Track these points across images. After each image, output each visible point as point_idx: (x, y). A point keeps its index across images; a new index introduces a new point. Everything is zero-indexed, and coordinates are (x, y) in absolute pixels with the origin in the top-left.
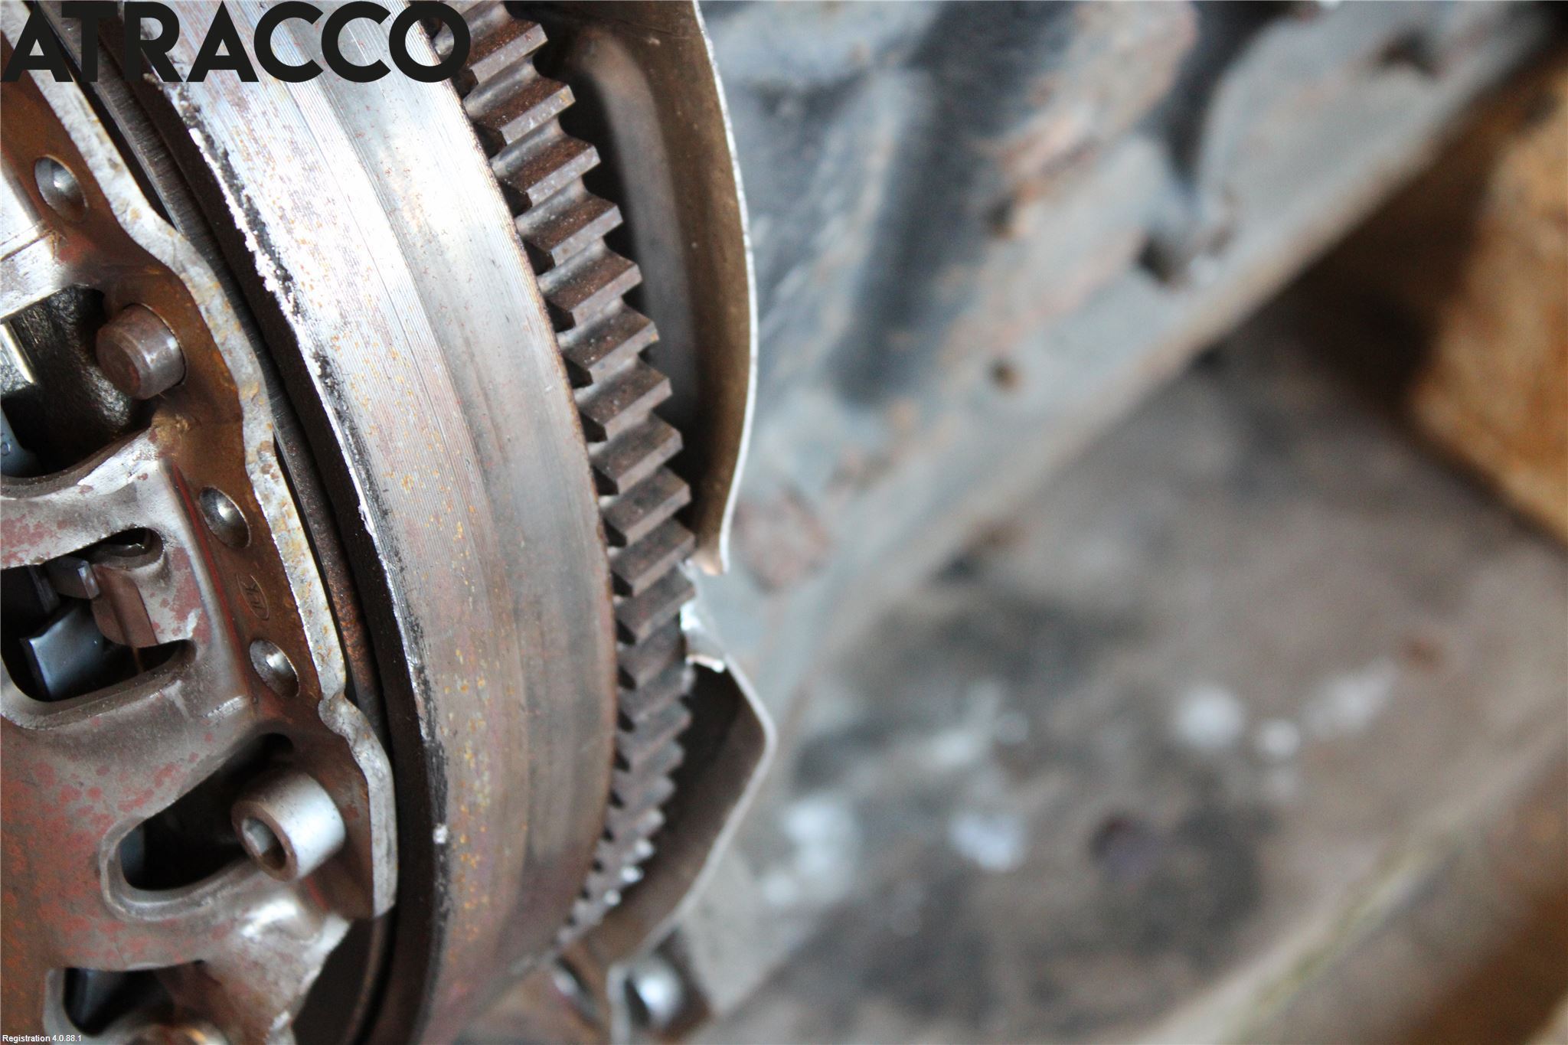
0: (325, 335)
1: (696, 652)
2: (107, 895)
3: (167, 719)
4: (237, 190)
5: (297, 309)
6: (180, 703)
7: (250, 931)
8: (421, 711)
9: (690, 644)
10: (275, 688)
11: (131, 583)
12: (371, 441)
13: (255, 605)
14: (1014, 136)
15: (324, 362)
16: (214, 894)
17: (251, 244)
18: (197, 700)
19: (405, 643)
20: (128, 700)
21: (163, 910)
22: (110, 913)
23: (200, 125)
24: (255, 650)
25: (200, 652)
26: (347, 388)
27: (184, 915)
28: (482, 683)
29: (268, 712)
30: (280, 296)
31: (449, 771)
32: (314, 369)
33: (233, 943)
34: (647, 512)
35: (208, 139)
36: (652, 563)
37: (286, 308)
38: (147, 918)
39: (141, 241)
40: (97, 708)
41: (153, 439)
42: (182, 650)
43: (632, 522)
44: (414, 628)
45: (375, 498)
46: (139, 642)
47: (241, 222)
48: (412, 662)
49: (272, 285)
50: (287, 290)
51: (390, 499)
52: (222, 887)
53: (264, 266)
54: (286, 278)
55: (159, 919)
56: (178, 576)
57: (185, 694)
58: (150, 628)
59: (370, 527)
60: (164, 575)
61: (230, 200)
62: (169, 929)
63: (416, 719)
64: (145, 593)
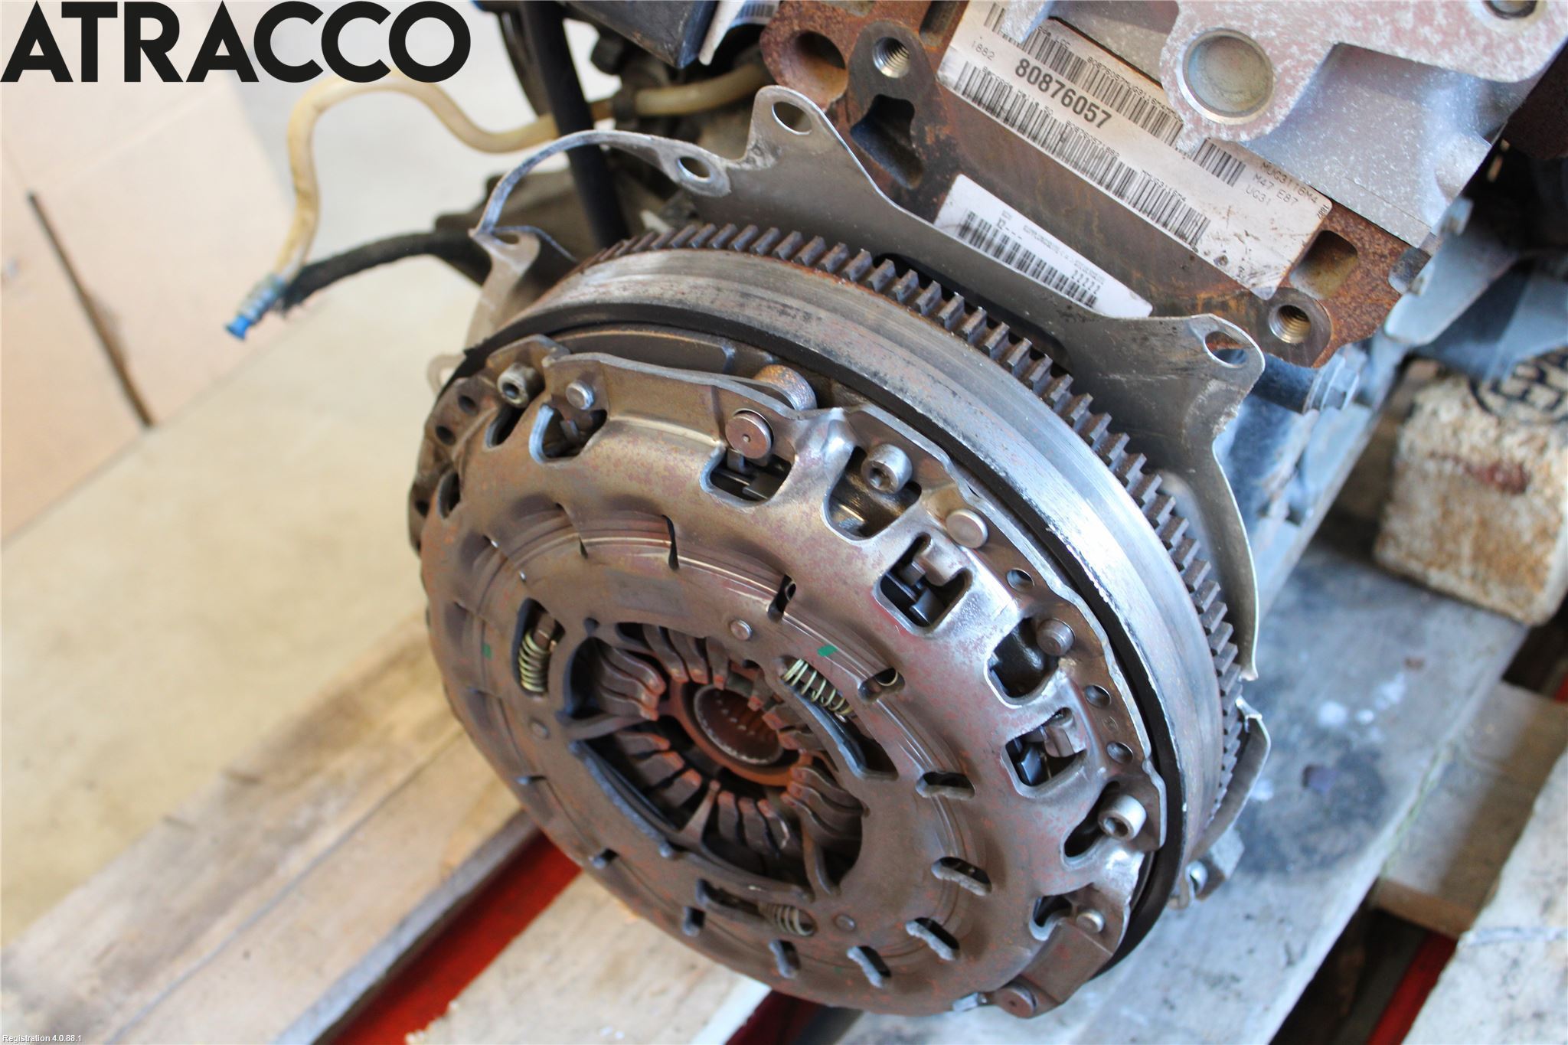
0: (1127, 615)
1: (1248, 714)
2: (1063, 861)
3: (1081, 784)
4: (1087, 565)
5: (1116, 606)
6: (1084, 775)
7: (1109, 866)
8: (1177, 757)
9: (1244, 712)
10: (1119, 760)
11: (1063, 731)
12: (1148, 653)
13: (1111, 728)
14: (1269, 475)
15: (1128, 625)
16: (1095, 852)
17: (1097, 585)
18: (1090, 772)
19: (1170, 731)
20: (1067, 778)
21: (1080, 863)
22: (1063, 869)
23: (1070, 543)
24: (1109, 747)
25: (1089, 753)
26: (1137, 633)
27: (1087, 864)
28: (1192, 742)
29: (1114, 772)
30: (1110, 603)
31: (1186, 780)
32: (1126, 628)
33: (1103, 873)
34: (1226, 660)
35: (1074, 549)
36: (1229, 681)
37: (1113, 607)
38: (1076, 868)
39: (1058, 593)
40: (1057, 784)
41: (1061, 671)
42: (1082, 753)
43: (1222, 665)
44: (1172, 724)
45: (1154, 675)
46: (1066, 753)
47: (1091, 578)
48: (1172, 738)
49: (1106, 599)
50: (1111, 600)
51: (1158, 673)
52: (1097, 850)
53: (1102, 593)
54: (1110, 595)
55: (1079, 867)
56: (1078, 724)
57: (1085, 771)
58: (1071, 747)
59: (1154, 686)
60: (1074, 725)
61: (1086, 570)
62: (1082, 871)
63: (1175, 761)
64: (1068, 734)
